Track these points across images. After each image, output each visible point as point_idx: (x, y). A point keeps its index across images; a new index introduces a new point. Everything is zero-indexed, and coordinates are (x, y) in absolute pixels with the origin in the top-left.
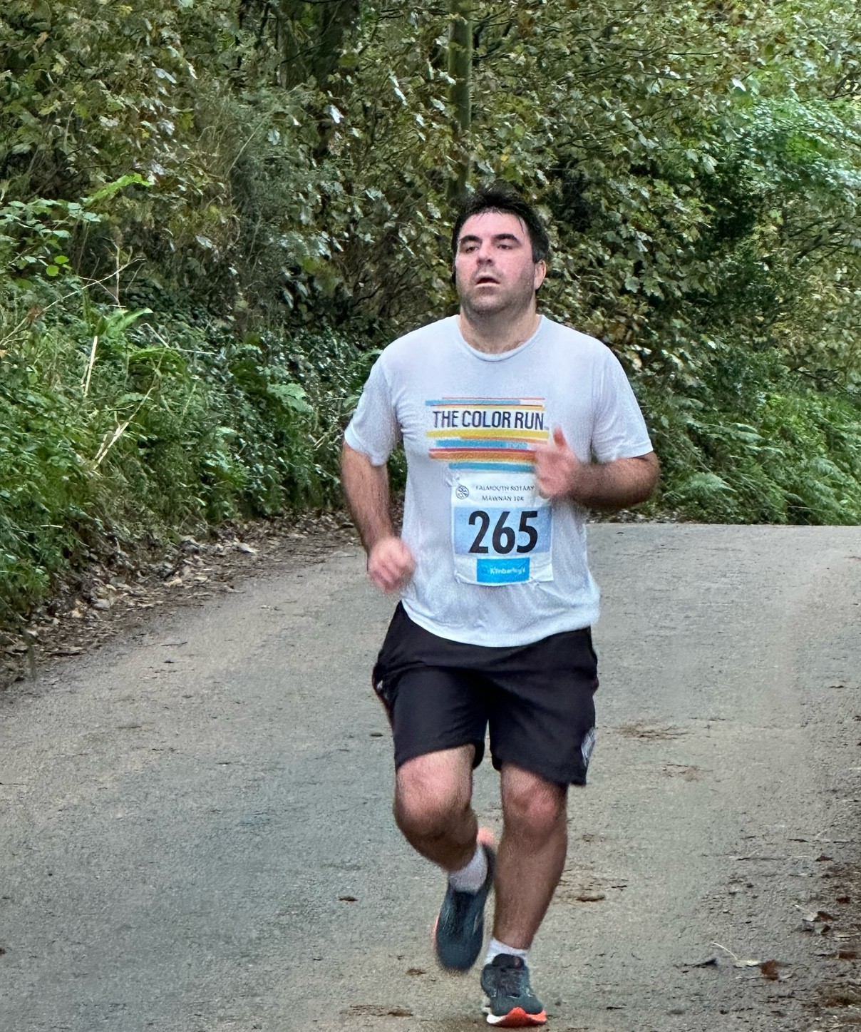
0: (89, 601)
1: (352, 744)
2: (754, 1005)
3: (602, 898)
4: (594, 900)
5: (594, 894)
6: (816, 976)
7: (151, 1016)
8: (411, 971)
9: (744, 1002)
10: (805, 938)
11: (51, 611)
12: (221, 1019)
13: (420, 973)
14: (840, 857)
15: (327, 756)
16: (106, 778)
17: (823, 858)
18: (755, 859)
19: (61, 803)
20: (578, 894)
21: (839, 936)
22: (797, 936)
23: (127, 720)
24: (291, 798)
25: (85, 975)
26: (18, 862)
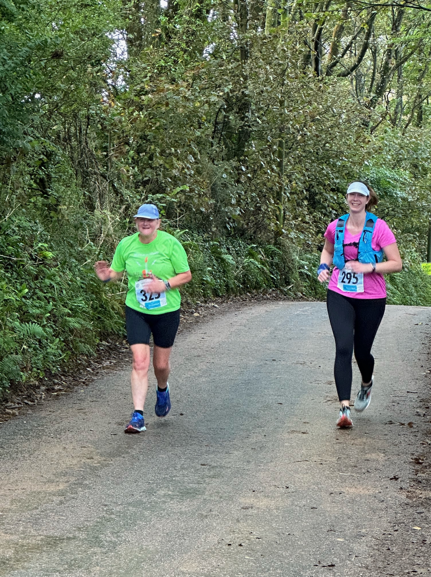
1: (268, 362)
2: (407, 433)
6: (424, 427)
7: (233, 432)
8: (305, 423)
9: (404, 433)
10: (418, 417)
12: (254, 433)
13: (308, 423)
14: (423, 397)
15: (261, 365)
16: (196, 370)
17: (419, 397)
18: (398, 396)
19: (185, 376)
21: (428, 417)
22: (416, 416)
23: (196, 354)
24: (254, 377)
25: (210, 421)
26: (178, 392)
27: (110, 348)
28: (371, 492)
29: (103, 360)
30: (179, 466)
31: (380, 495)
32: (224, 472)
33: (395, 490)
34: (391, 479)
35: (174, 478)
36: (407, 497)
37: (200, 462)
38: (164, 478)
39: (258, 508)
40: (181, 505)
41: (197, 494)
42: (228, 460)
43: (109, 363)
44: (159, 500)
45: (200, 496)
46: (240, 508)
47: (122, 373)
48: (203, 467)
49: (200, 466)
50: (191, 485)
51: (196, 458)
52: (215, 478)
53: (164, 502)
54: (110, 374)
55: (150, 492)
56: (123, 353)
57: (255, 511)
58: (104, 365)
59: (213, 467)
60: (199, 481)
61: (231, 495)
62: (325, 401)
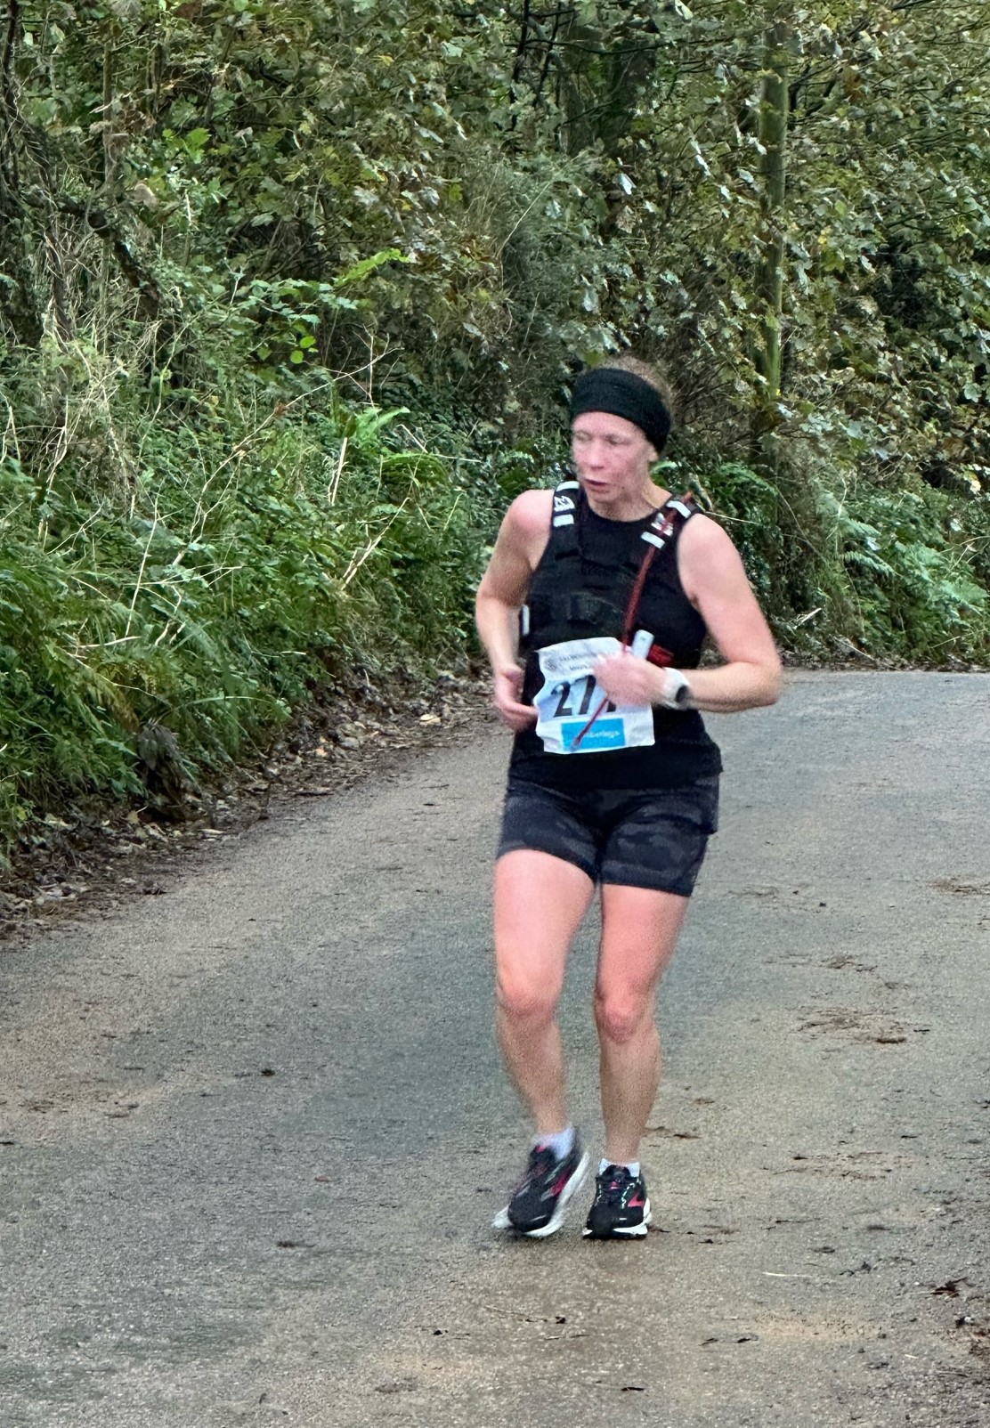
0: (335, 739)
3: (902, 1040)
4: (893, 1042)
5: (895, 1036)
7: (431, 1133)
8: (699, 1101)
11: (293, 748)
12: (503, 1136)
13: (709, 1102)
16: (367, 918)
19: (321, 940)
20: (877, 1036)
23: (385, 862)
25: (360, 1095)
26: (279, 993)
27: (72, 840)
28: (852, 1337)
29: (39, 883)
30: (198, 1251)
31: (881, 1343)
32: (349, 1271)
33: (938, 1327)
34: (939, 1292)
35: (167, 1291)
36: (974, 1350)
37: (279, 1236)
38: (133, 1290)
39: (434, 1389)
40: (164, 1380)
41: (231, 1342)
42: (378, 1229)
43: (58, 892)
44: (94, 1365)
45: (240, 1350)
46: (368, 1388)
47: (100, 928)
48: (282, 1251)
49: (274, 1248)
50: (220, 1312)
51: (270, 1223)
52: (314, 1289)
53: (110, 1371)
54: (54, 933)
55: (68, 1338)
56: (120, 856)
57: (421, 1401)
58: (40, 901)
59: (318, 1254)
60: (252, 1299)
61: (353, 1345)
62: (799, 1024)
